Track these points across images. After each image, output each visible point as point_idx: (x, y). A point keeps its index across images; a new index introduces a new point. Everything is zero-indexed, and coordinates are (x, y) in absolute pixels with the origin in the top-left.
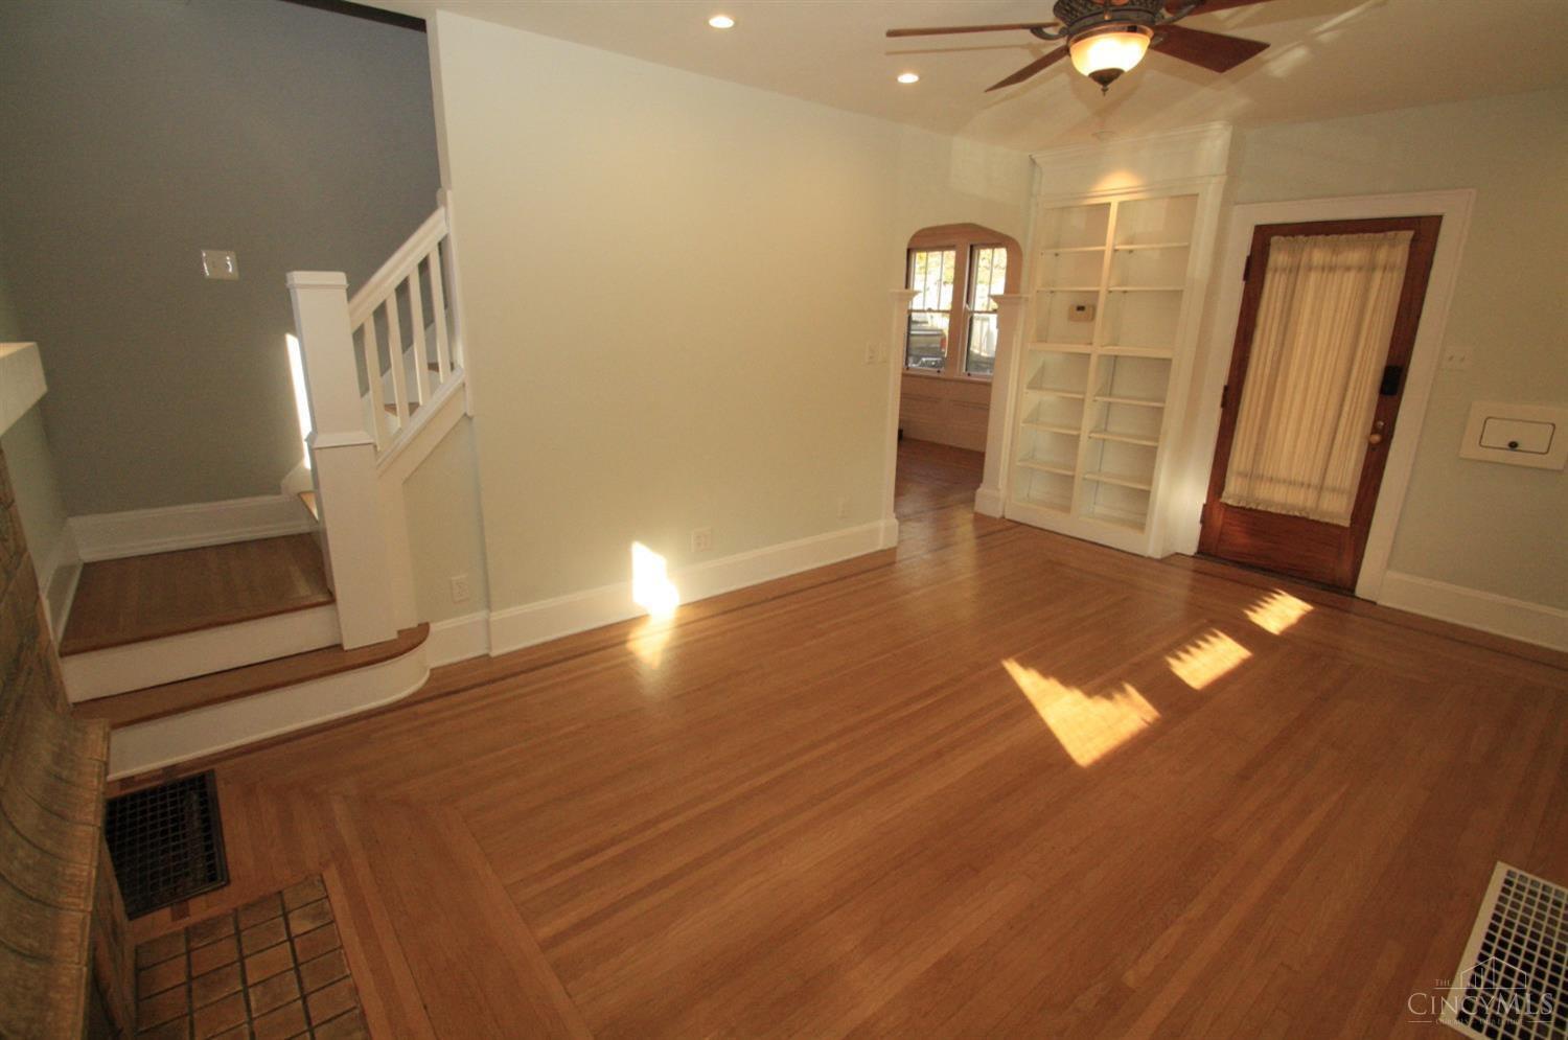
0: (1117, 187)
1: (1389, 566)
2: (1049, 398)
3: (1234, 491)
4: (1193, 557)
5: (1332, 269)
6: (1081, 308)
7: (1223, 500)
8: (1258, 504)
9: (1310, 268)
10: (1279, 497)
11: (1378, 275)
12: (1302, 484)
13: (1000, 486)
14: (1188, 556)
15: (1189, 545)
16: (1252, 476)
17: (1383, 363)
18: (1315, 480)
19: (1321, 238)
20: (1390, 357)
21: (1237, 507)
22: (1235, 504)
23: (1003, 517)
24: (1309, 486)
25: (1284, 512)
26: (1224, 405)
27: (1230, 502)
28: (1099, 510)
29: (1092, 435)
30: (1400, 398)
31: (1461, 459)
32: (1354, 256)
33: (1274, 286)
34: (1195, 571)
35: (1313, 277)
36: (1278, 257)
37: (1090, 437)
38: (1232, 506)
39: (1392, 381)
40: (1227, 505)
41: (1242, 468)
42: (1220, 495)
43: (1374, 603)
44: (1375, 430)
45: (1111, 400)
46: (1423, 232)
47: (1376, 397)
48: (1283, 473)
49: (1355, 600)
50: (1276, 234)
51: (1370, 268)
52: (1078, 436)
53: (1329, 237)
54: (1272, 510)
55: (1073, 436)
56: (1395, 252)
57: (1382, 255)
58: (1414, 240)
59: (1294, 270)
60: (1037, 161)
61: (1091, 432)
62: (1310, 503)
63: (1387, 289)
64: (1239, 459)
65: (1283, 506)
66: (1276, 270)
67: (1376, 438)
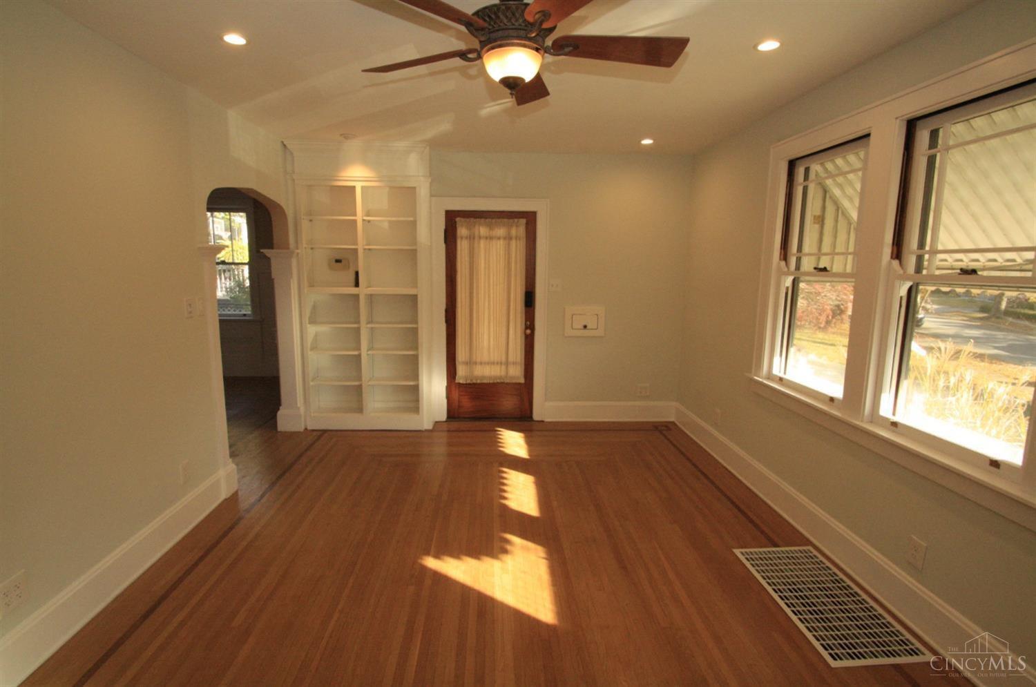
0: (357, 175)
1: (546, 401)
2: (323, 329)
3: (462, 373)
4: (446, 421)
5: (491, 238)
6: (338, 261)
7: (457, 381)
8: (477, 380)
9: (480, 237)
10: (487, 372)
11: (513, 243)
12: (497, 363)
13: (299, 405)
14: (444, 422)
15: (442, 415)
16: (470, 363)
17: (524, 290)
18: (504, 359)
19: (483, 220)
20: (526, 288)
21: (466, 384)
22: (465, 382)
23: (306, 429)
24: (501, 363)
25: (491, 382)
26: (447, 321)
27: (461, 382)
28: (378, 405)
29: (369, 352)
30: (534, 309)
31: (566, 337)
32: (500, 232)
33: (462, 247)
34: (448, 431)
35: (482, 242)
36: (462, 231)
37: (368, 355)
38: (463, 384)
39: (530, 300)
40: (459, 383)
41: (463, 360)
42: (454, 378)
43: (543, 421)
44: (527, 328)
45: (373, 326)
46: (530, 219)
47: (524, 308)
48: (486, 358)
49: (534, 422)
50: (459, 216)
51: (508, 238)
52: (359, 356)
53: (487, 220)
54: (485, 381)
55: (355, 355)
56: (519, 229)
57: (514, 232)
58: (527, 224)
59: (471, 238)
60: (288, 146)
61: (368, 351)
62: (503, 373)
63: (518, 249)
64: (461, 354)
65: (490, 378)
66: (462, 238)
67: (528, 331)
